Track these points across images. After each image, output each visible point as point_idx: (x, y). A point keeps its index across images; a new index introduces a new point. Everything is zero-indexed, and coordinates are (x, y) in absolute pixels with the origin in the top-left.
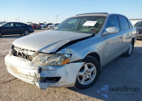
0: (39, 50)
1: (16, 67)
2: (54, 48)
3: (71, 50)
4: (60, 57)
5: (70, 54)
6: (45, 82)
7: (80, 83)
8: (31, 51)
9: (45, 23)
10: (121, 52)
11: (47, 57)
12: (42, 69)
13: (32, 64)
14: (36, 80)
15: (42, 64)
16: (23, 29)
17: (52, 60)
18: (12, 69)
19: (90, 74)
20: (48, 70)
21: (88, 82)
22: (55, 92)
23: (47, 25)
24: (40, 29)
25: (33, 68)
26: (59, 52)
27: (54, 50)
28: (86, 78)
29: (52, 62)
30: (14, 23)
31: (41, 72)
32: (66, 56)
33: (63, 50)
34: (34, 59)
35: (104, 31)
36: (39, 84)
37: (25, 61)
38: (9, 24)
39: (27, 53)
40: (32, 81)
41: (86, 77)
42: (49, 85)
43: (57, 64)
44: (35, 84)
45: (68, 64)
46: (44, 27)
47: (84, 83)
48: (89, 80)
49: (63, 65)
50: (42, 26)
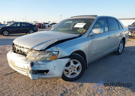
0: (32, 48)
1: (14, 62)
2: (44, 46)
3: (59, 48)
4: (49, 54)
5: (58, 51)
6: (36, 74)
7: (66, 76)
8: (26, 48)
9: (49, 22)
10: (109, 51)
11: (38, 54)
12: (34, 63)
13: (27, 59)
14: (29, 72)
15: (34, 59)
16: (28, 29)
17: (42, 56)
18: (12, 63)
19: (75, 69)
20: (39, 64)
21: (74, 76)
22: (47, 83)
23: (51, 25)
24: (44, 28)
25: (26, 62)
26: (48, 50)
27: (43, 48)
28: (72, 73)
29: (42, 58)
30: (21, 23)
31: (33, 66)
32: (55, 53)
33: (51, 48)
34: (28, 55)
35: (91, 32)
36: (31, 75)
37: (21, 57)
38: (16, 24)
39: (24, 50)
40: (26, 73)
41: (71, 71)
42: (39, 77)
43: (46, 59)
44: (28, 75)
45: (56, 59)
46: (49, 26)
47: (70, 76)
48: (75, 74)
49: (51, 60)
50: (47, 25)
